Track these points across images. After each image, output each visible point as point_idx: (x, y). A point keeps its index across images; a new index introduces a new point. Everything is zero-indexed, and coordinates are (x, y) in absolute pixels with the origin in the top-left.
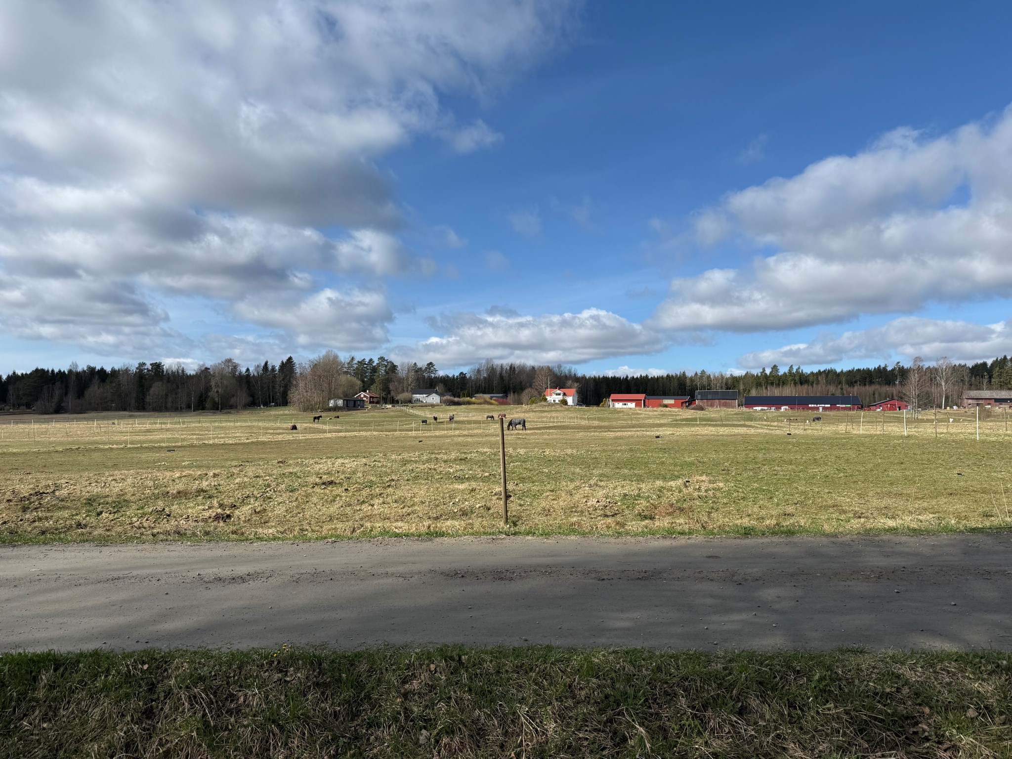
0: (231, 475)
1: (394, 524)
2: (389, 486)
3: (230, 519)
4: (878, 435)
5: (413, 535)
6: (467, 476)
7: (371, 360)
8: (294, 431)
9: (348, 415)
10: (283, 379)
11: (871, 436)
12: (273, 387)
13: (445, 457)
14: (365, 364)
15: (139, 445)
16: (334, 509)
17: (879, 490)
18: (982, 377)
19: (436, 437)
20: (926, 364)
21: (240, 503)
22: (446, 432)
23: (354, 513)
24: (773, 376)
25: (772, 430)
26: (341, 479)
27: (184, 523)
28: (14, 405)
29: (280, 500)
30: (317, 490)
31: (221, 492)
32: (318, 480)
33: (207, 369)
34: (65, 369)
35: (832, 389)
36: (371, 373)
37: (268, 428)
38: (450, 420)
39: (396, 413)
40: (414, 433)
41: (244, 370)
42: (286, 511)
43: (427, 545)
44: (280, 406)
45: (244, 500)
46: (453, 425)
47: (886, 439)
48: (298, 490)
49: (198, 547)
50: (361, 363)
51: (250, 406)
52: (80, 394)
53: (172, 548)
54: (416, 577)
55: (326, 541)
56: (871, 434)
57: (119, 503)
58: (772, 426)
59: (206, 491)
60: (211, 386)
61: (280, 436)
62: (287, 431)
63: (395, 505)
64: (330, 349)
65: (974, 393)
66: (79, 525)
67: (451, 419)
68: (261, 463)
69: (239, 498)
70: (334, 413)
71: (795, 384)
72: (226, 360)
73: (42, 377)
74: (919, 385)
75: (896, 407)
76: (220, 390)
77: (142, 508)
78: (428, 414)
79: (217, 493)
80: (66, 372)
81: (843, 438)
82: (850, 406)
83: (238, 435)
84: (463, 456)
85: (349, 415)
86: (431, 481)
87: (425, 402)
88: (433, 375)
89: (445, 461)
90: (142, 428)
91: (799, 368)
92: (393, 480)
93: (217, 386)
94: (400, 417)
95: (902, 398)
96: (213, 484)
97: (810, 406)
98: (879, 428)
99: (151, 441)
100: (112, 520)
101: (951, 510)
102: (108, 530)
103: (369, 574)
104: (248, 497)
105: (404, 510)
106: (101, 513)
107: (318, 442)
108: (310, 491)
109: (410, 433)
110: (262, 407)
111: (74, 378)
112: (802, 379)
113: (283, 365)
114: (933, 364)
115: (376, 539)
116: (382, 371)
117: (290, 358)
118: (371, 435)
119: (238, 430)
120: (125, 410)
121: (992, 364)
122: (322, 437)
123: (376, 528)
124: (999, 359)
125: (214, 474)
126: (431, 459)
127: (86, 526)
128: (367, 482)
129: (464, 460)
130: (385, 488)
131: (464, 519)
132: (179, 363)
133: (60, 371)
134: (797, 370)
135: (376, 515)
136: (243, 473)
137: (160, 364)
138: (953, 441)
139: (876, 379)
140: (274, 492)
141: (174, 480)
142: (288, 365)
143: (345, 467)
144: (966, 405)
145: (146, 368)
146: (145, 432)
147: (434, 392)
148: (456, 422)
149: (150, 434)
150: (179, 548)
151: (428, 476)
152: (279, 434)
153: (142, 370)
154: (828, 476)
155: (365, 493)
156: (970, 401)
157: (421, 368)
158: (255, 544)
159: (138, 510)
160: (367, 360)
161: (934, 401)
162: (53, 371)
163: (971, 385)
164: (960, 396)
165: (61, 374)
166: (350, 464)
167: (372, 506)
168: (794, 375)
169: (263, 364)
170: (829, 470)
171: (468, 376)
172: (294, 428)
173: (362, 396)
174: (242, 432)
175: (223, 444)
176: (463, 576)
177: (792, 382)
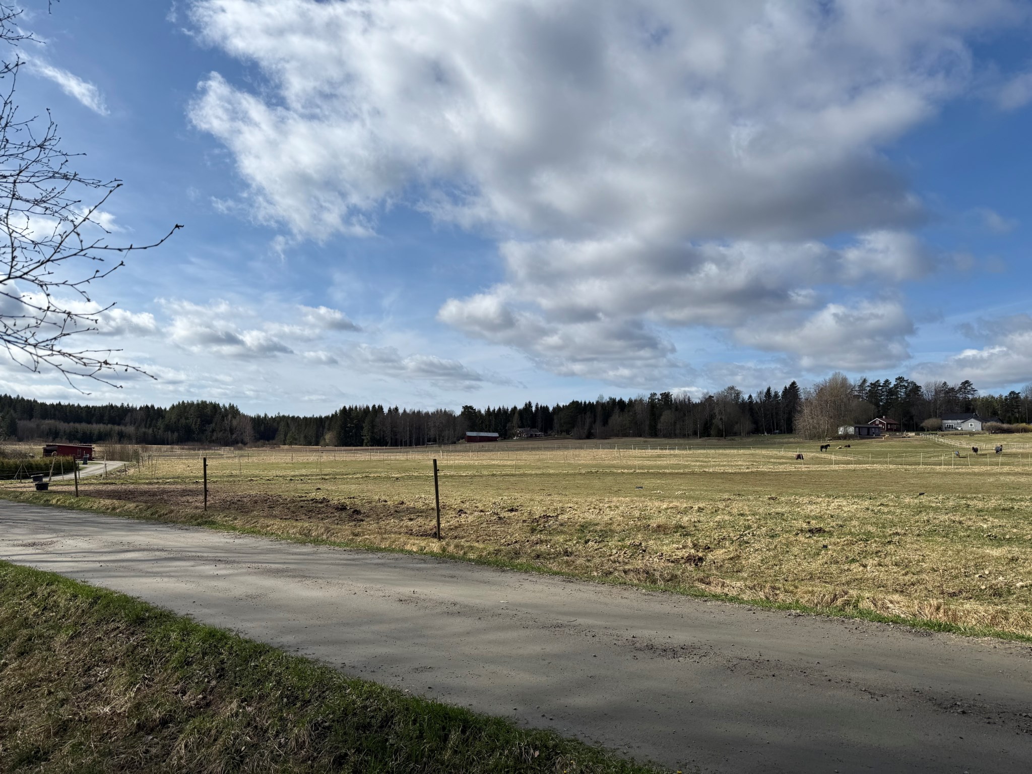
0: (716, 511)
1: (890, 597)
2: (889, 542)
3: (702, 563)
5: (904, 621)
6: (1008, 537)
7: (887, 381)
8: (799, 461)
9: (861, 444)
10: (787, 406)
12: (777, 414)
13: (980, 505)
14: (880, 386)
15: (646, 471)
16: (815, 565)
19: (975, 474)
21: (716, 545)
22: (989, 468)
23: (841, 573)
26: (833, 527)
27: (658, 561)
28: (558, 432)
29: (757, 546)
30: (801, 538)
31: (698, 530)
32: (805, 525)
33: (711, 397)
34: (594, 400)
36: (887, 396)
37: (771, 457)
38: (997, 452)
39: (921, 442)
40: (942, 468)
41: (746, 397)
42: (762, 560)
43: (922, 643)
44: (784, 433)
45: (719, 542)
46: (1001, 459)
48: (780, 536)
49: (651, 597)
50: (875, 385)
51: (753, 433)
52: (605, 422)
53: (626, 594)
54: (890, 696)
55: (788, 612)
57: (606, 532)
59: (684, 528)
60: (715, 414)
61: (782, 466)
62: (790, 461)
63: (895, 569)
64: (837, 371)
66: (566, 553)
67: (999, 450)
68: (751, 498)
69: (715, 539)
70: (845, 441)
72: (729, 388)
73: (577, 408)
76: (723, 417)
77: (623, 540)
78: (965, 444)
79: (695, 530)
80: (595, 403)
83: (740, 463)
84: (1009, 504)
85: (863, 444)
86: (952, 539)
87: (959, 429)
88: (970, 396)
89: (979, 511)
90: (654, 454)
92: (897, 534)
93: (720, 413)
94: (926, 447)
96: (693, 520)
99: (659, 467)
100: (596, 550)
102: (589, 561)
103: (823, 678)
104: (724, 539)
105: (907, 578)
106: (589, 540)
107: (821, 474)
108: (792, 538)
109: (938, 467)
110: (766, 434)
111: (600, 408)
113: (786, 391)
115: (851, 621)
116: (902, 393)
117: (794, 383)
118: (886, 469)
119: (741, 458)
120: (640, 436)
122: (827, 469)
123: (863, 599)
125: (699, 508)
126: (959, 506)
127: (571, 553)
128: (864, 534)
129: (1009, 510)
130: (884, 544)
131: (996, 601)
132: (685, 392)
133: (590, 403)
135: (868, 580)
136: (729, 509)
137: (669, 393)
140: (753, 536)
141: (660, 512)
142: (792, 391)
143: (842, 510)
145: (657, 397)
146: (656, 457)
147: (972, 417)
148: (1005, 455)
149: (660, 459)
150: (632, 595)
151: (948, 532)
152: (781, 464)
153: (654, 400)
155: (856, 548)
157: (953, 388)
158: (709, 603)
159: (619, 541)
160: (882, 382)
162: (585, 402)
165: (591, 405)
166: (847, 506)
167: (865, 566)
169: (765, 390)
171: (1022, 396)
172: (799, 457)
173: (877, 422)
174: (744, 461)
175: (722, 473)
176: (964, 712)
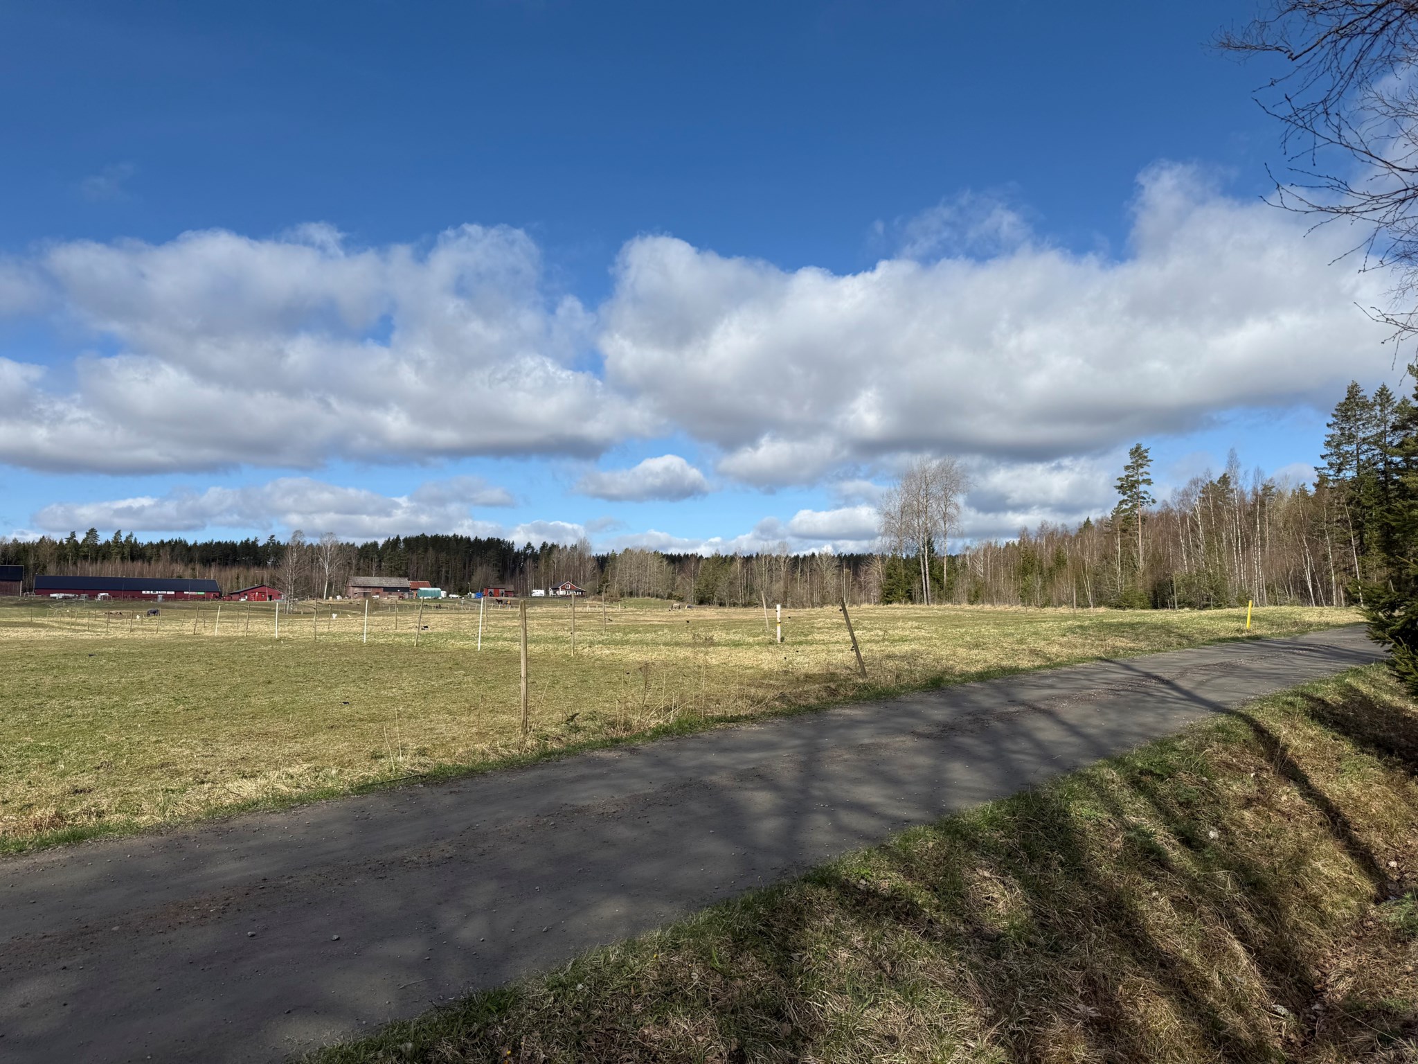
4: (240, 638)
11: (230, 639)
17: (234, 730)
18: (372, 561)
20: (308, 541)
24: (88, 546)
25: (79, 631)
35: (179, 569)
47: (250, 642)
56: (229, 637)
58: (79, 625)
65: (362, 580)
71: (123, 559)
74: (297, 568)
75: (266, 596)
81: (190, 644)
82: (203, 593)
91: (131, 536)
95: (274, 584)
97: (144, 592)
98: (242, 627)
101: (331, 752)
112: (134, 552)
114: (315, 541)
121: (383, 545)
124: (391, 538)
134: (127, 538)
138: (336, 645)
139: (242, 556)
144: (351, 595)
154: (157, 713)
156: (357, 590)
161: (314, 589)
163: (359, 569)
164: (345, 582)
168: (122, 546)
170: (160, 700)
177: (119, 557)
